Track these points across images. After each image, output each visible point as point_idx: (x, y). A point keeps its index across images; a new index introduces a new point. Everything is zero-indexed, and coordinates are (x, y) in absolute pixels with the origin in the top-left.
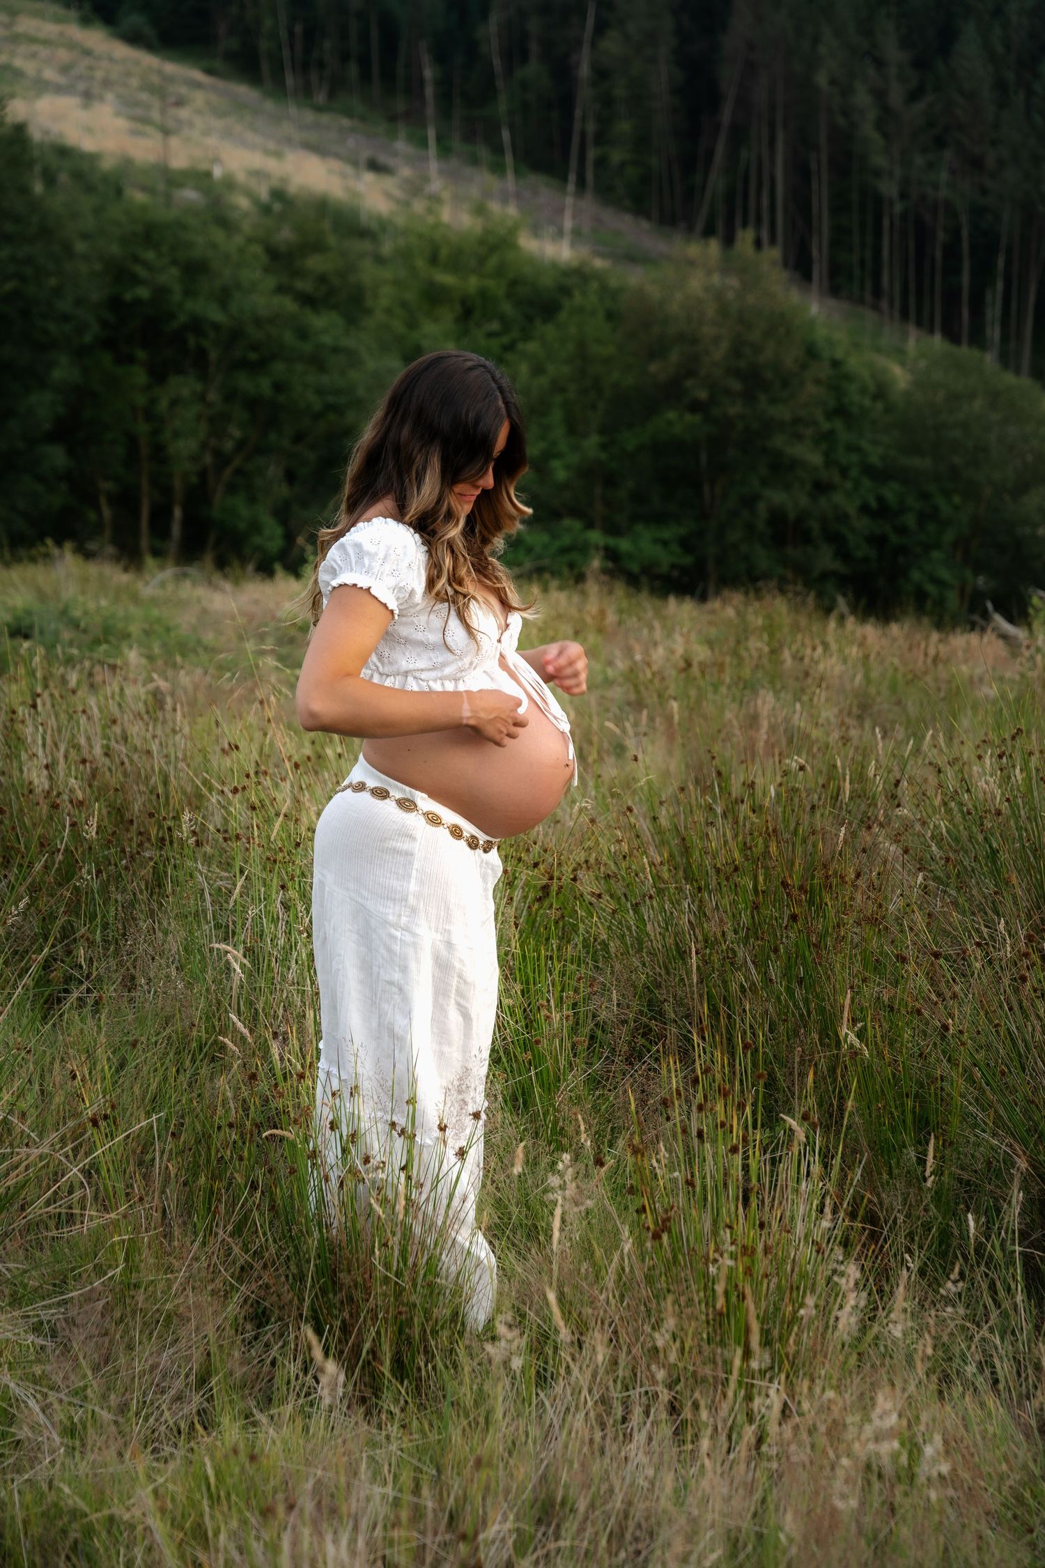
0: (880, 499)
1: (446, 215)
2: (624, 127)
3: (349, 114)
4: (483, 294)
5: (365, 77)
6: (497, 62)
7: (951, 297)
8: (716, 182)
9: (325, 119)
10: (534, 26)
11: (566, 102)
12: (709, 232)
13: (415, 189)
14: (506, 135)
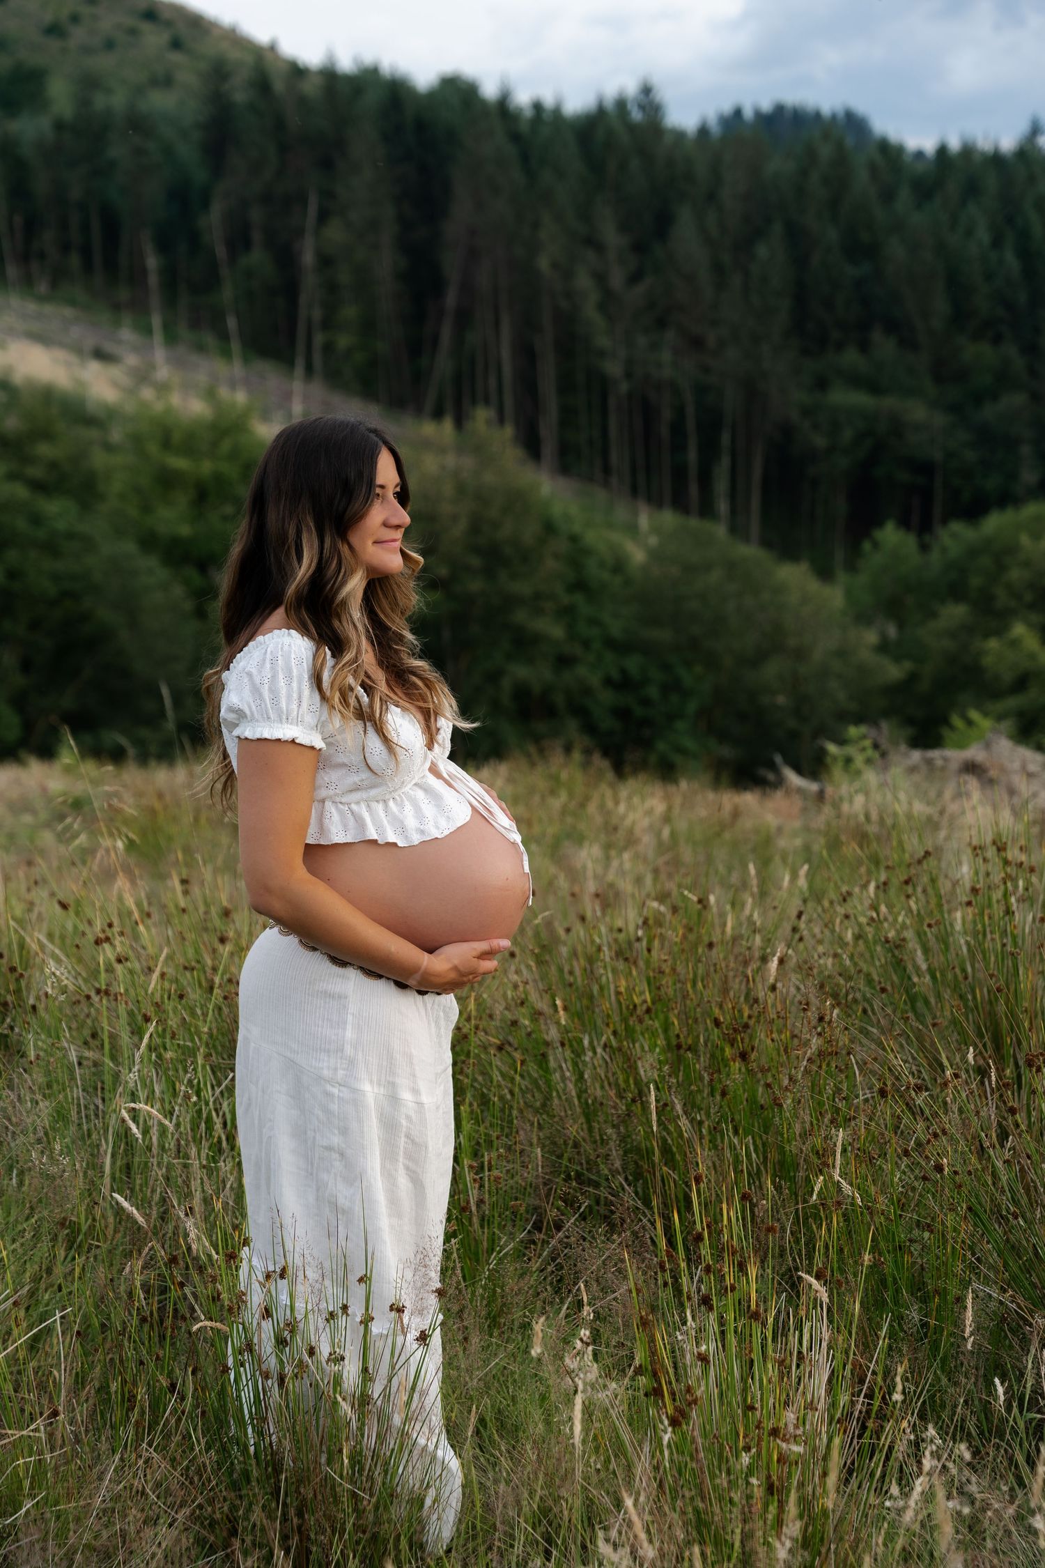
0: (623, 672)
1: (175, 400)
2: (350, 312)
3: (72, 303)
4: (218, 478)
5: (88, 267)
6: (221, 252)
7: (679, 473)
8: (443, 365)
9: (48, 309)
10: (256, 215)
11: (290, 289)
12: (438, 414)
13: (142, 376)
14: (232, 323)
